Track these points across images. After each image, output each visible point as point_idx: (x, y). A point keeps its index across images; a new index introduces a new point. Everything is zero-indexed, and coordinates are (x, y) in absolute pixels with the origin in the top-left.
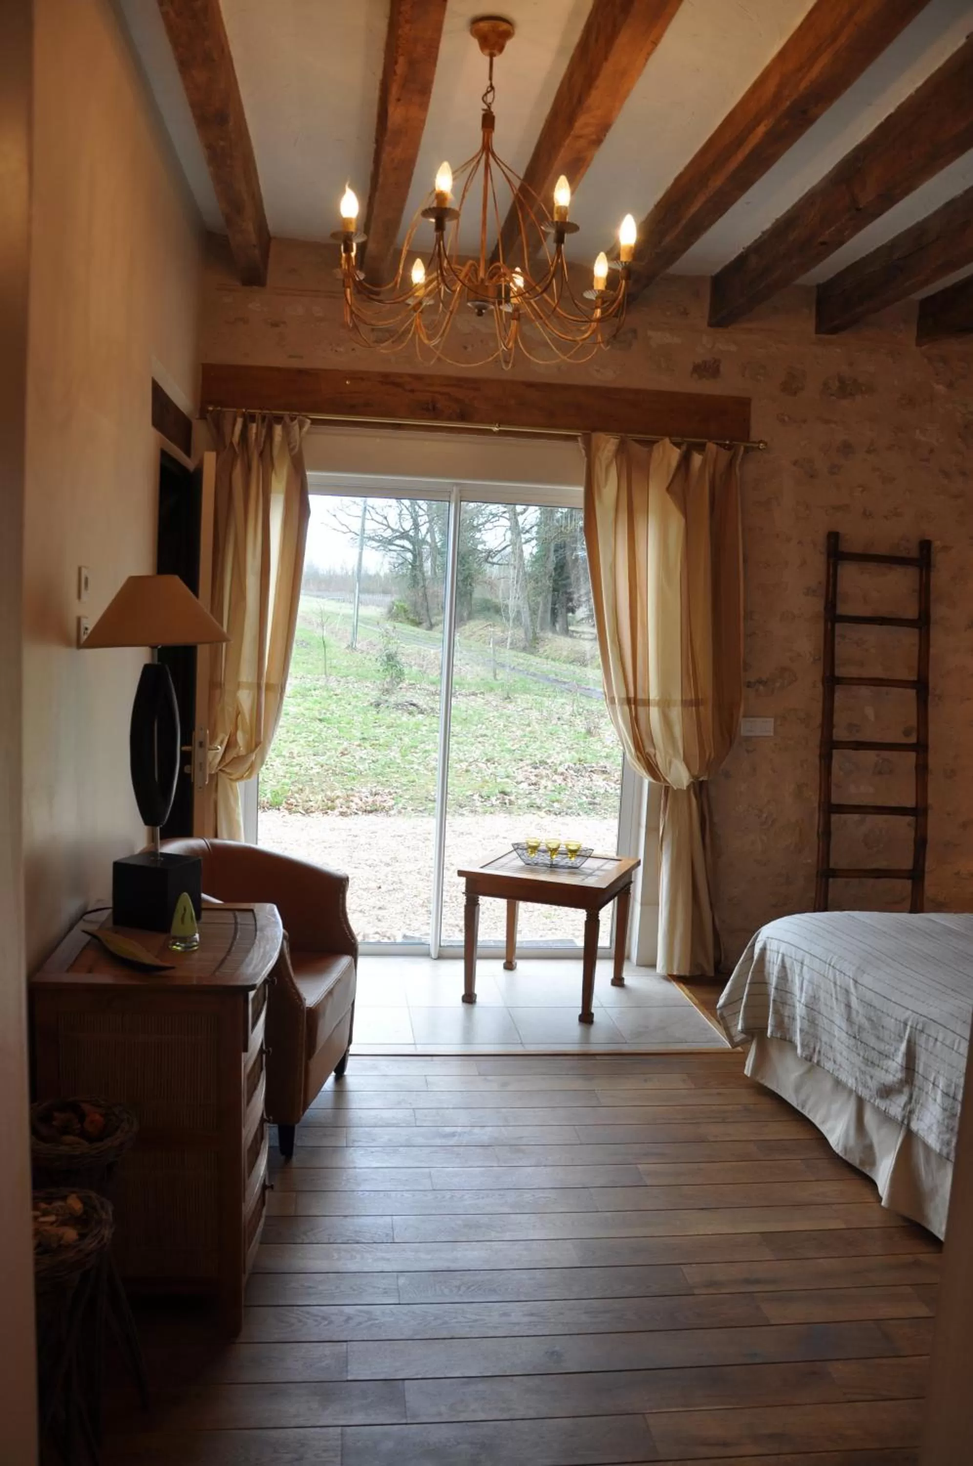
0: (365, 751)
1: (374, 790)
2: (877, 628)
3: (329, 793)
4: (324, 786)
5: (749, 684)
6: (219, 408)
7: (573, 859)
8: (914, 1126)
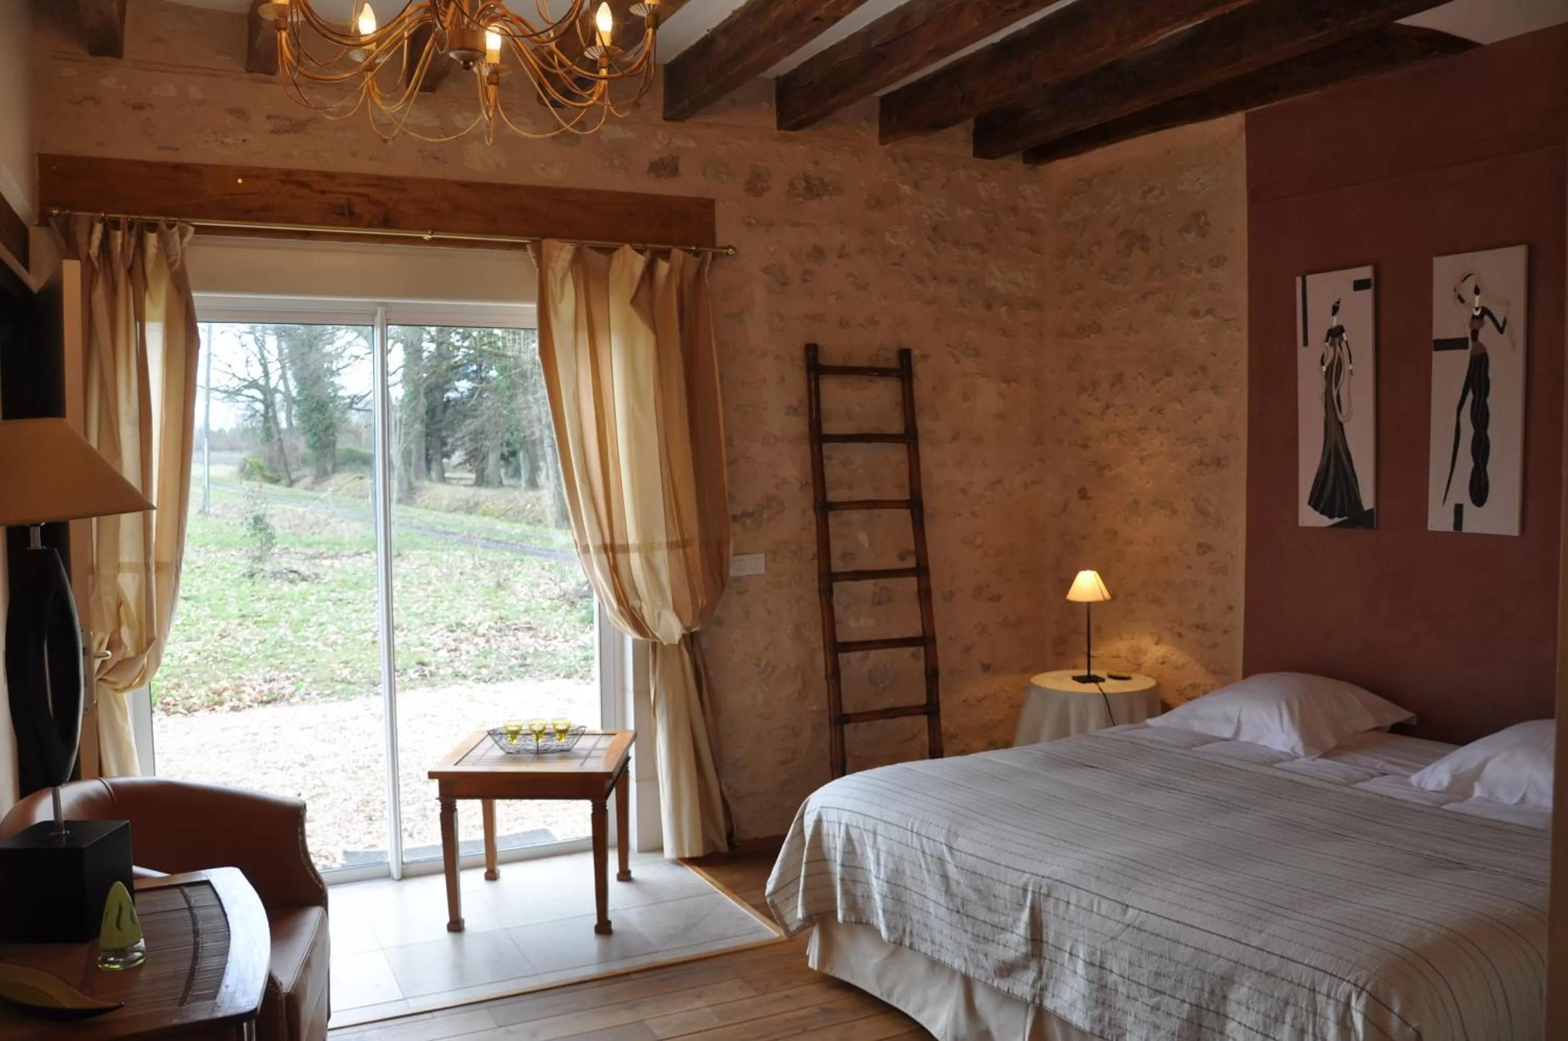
0: (248, 631)
1: (268, 676)
2: (864, 446)
3: (213, 685)
4: (205, 677)
5: (735, 518)
6: (67, 212)
7: (563, 740)
8: (1049, 1004)
